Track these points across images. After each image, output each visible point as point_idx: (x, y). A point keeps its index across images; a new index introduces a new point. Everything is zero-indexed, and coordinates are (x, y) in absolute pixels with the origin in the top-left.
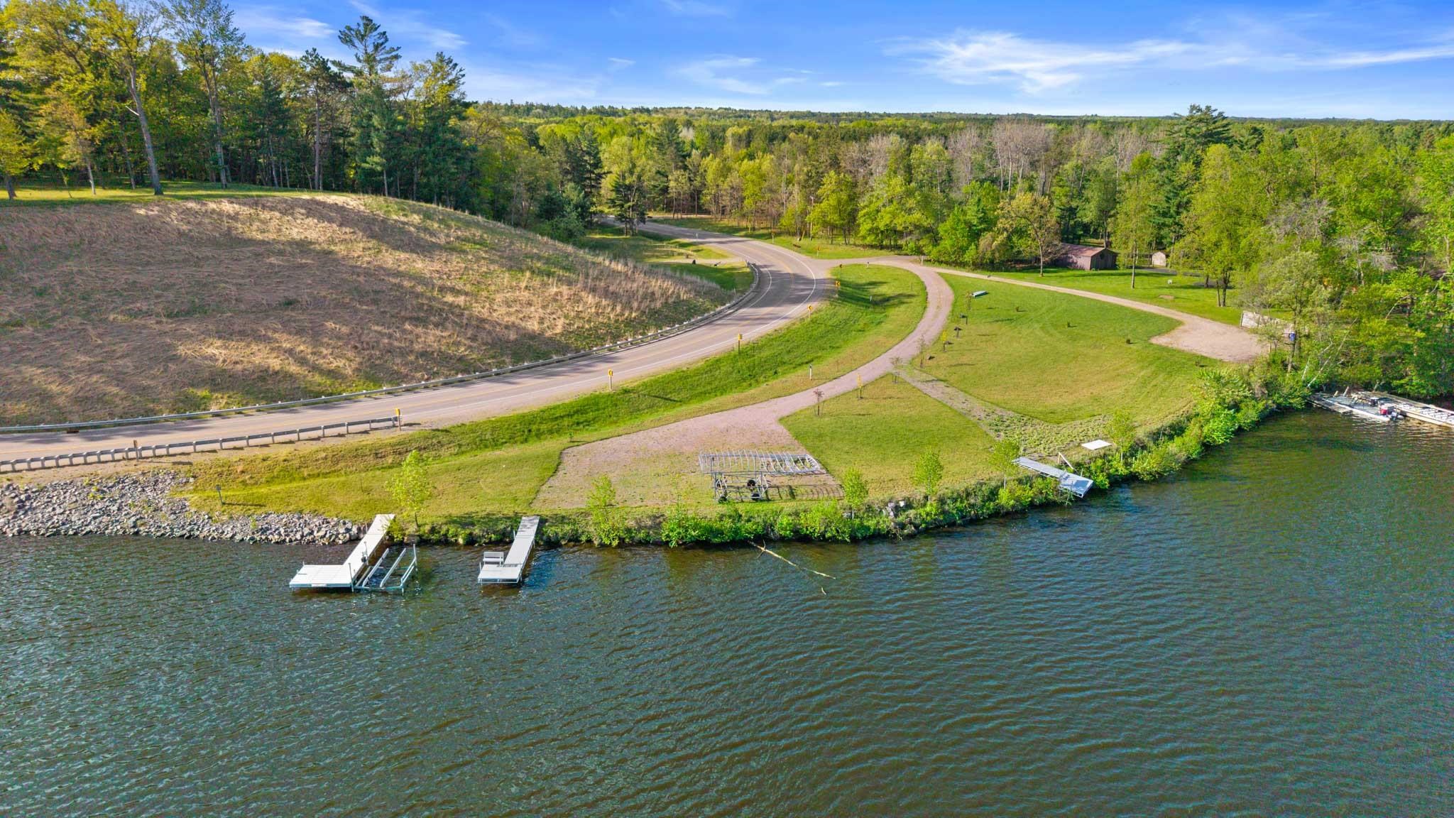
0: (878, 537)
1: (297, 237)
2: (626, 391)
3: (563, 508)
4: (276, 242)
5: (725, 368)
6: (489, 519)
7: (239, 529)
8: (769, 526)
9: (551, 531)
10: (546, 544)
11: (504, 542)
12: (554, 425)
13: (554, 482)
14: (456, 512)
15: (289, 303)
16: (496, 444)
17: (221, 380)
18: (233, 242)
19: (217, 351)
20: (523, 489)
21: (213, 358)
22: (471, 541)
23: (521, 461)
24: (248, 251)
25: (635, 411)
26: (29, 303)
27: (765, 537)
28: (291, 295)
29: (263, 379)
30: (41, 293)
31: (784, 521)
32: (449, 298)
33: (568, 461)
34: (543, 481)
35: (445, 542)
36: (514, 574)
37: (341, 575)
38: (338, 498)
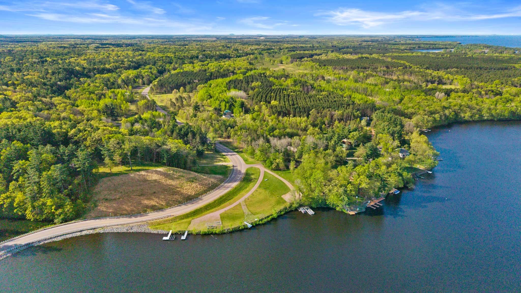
0: (225, 233)
1: (154, 179)
2: (201, 208)
3: (190, 230)
4: (151, 180)
5: (217, 202)
6: (182, 231)
7: (155, 232)
8: (212, 232)
9: (189, 233)
10: (188, 234)
11: (184, 234)
12: (191, 215)
13: (190, 226)
14: (179, 230)
15: (155, 193)
16: (183, 219)
17: (147, 207)
18: (145, 181)
19: (146, 202)
20: (186, 226)
21: (146, 203)
22: (180, 234)
23: (186, 222)
24: (148, 182)
25: (202, 212)
26: (120, 195)
27: (212, 234)
28: (155, 191)
29: (153, 207)
30: (121, 193)
31: (214, 232)
32: (177, 189)
33: (192, 222)
34: (188, 225)
35: (178, 234)
36: (185, 238)
37: (167, 238)
38: (166, 228)
